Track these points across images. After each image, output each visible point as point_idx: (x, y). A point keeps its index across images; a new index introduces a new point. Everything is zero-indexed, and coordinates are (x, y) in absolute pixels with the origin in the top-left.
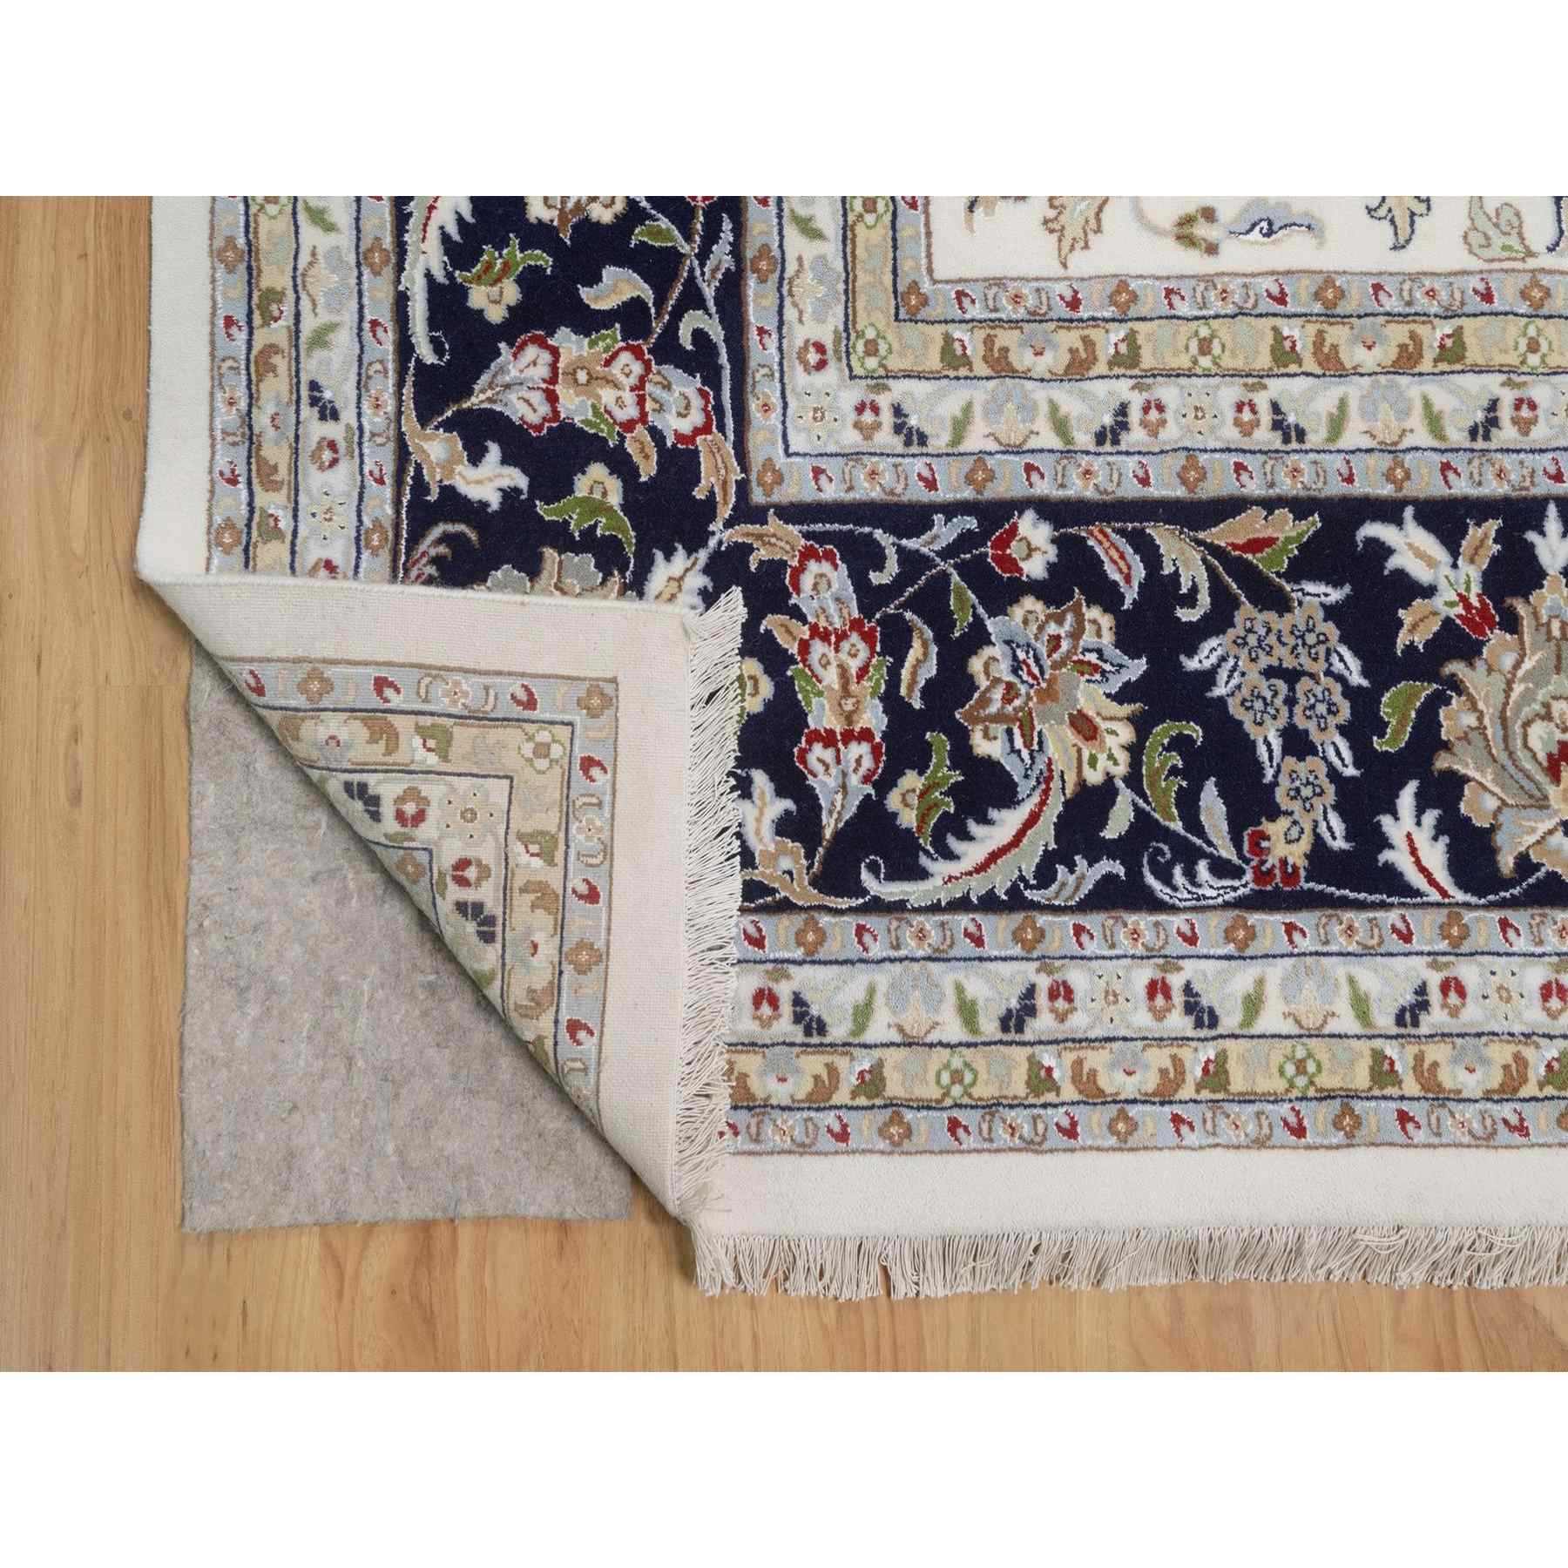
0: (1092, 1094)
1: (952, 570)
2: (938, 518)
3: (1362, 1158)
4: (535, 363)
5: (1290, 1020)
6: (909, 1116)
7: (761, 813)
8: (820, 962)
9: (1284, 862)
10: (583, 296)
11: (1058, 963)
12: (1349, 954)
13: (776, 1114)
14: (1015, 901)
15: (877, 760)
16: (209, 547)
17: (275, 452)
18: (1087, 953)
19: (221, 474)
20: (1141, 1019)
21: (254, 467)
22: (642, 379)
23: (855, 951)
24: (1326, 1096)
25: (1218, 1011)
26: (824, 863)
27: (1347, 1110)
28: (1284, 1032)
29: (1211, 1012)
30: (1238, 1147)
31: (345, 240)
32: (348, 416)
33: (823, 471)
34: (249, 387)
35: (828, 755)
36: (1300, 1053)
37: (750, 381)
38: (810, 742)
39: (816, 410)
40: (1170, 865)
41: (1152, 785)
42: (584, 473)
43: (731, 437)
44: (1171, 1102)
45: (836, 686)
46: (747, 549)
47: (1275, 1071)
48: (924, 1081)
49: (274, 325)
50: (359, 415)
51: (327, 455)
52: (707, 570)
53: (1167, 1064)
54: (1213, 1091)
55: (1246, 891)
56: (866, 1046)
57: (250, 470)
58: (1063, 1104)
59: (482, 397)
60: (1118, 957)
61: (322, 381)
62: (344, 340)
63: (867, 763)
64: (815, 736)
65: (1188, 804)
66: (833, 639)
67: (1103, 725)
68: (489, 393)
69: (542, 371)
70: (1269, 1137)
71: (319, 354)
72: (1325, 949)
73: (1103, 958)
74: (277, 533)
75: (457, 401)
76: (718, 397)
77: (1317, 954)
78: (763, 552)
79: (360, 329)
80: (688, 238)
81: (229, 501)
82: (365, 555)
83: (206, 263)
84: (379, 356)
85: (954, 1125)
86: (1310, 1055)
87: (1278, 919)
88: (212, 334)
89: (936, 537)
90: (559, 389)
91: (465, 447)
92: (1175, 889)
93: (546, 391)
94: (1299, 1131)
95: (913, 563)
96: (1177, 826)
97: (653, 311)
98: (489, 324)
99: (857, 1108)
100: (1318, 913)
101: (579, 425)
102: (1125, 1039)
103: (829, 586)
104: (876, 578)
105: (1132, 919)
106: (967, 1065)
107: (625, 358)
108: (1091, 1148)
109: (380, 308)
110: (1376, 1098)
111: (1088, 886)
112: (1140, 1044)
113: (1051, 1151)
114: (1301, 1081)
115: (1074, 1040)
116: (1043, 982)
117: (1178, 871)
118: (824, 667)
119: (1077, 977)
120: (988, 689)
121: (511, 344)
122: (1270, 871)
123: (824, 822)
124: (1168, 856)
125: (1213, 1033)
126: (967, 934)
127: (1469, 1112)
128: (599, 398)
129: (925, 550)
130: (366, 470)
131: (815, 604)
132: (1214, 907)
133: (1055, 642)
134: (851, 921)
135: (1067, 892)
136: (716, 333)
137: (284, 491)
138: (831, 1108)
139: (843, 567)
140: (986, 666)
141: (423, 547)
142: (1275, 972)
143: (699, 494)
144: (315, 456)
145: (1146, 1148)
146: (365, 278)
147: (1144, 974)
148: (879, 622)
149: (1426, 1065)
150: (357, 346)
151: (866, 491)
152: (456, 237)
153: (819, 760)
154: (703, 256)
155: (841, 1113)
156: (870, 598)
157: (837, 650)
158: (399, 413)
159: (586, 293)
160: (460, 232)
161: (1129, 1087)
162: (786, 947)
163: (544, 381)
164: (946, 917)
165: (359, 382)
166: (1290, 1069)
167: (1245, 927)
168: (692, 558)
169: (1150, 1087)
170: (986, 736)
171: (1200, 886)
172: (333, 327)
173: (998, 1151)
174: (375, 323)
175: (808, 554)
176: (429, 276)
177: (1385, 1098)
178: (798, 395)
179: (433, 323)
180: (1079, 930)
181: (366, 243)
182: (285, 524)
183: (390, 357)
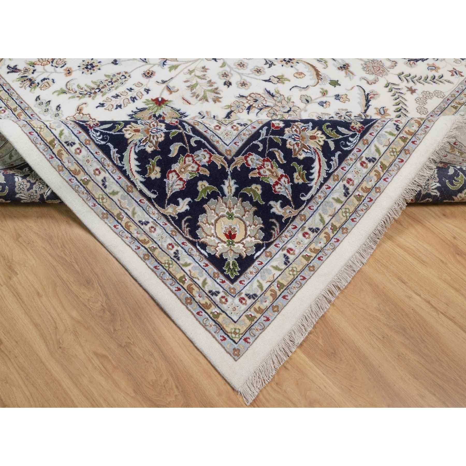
0: (368, 191)
1: (270, 136)
2: (260, 131)
3: (414, 154)
4: (173, 177)
5: (385, 147)
6: (344, 226)
7: (277, 208)
8: (308, 220)
9: (359, 127)
10: (170, 156)
11: (344, 177)
12: (382, 129)
13: (325, 248)
14: (329, 175)
15: (287, 178)
16: (144, 261)
17: (142, 237)
18: (347, 170)
19: (136, 249)
20: (365, 171)
21: (141, 243)
22: (193, 160)
23: (312, 212)
24: (401, 151)
25: (374, 157)
26: (294, 204)
27: (405, 150)
28: (386, 149)
29: (373, 158)
30: (397, 173)
31: (122, 192)
32: (150, 220)
33: (236, 142)
34: (128, 232)
35: (279, 186)
36: (391, 150)
37: (211, 140)
38: (274, 187)
39: (226, 134)
40: (346, 143)
41: (331, 135)
42: (198, 186)
43: (216, 153)
44: (381, 178)
45: (270, 173)
46: (236, 167)
47: (390, 156)
48: (342, 219)
49: (123, 219)
50: (152, 218)
51: (153, 230)
52: (232, 179)
53: (375, 173)
54: (385, 169)
55: (360, 135)
56: (327, 224)
57: (140, 244)
58: (366, 197)
59: (169, 193)
60: (352, 166)
61: (140, 220)
62: (138, 209)
63: (286, 180)
64: (274, 185)
65: (338, 132)
66: (262, 167)
67: (315, 134)
68: (170, 191)
69: (175, 176)
70: (399, 167)
71: (136, 216)
72: (378, 132)
73: (350, 168)
74: (155, 249)
75: (166, 198)
76: (208, 149)
77: (378, 133)
78: (238, 166)
79: (139, 204)
80: (180, 129)
81: (141, 251)
82: (175, 237)
83: (102, 221)
84: (146, 206)
85: (353, 220)
86: (392, 149)
87: (368, 134)
88: (113, 231)
89: (263, 134)
90: (181, 177)
91: (174, 205)
92: (350, 146)
93: (179, 179)
94: (402, 161)
95: (263, 141)
96: (341, 137)
97: (184, 146)
98: (159, 179)
99: (336, 234)
100: (371, 129)
101: (190, 179)
102: (365, 176)
103: (254, 159)
104: (260, 150)
105: (348, 158)
106: (346, 209)
107: (187, 159)
108: (376, 199)
109: (138, 197)
110: (407, 144)
111: (337, 160)
112: (368, 175)
113: (371, 206)
114: (395, 154)
115: (358, 186)
116: (345, 182)
117: (348, 143)
118: (265, 173)
119: (349, 176)
120: (294, 148)
121: (166, 178)
122: (359, 130)
123: (288, 197)
124: (344, 142)
125: (377, 161)
126: (327, 189)
127: (420, 132)
128: (189, 170)
129: (263, 137)
130: (162, 225)
131: (254, 164)
132: (358, 142)
133: (296, 131)
134: (307, 208)
135: (335, 165)
136: (198, 138)
137: (150, 241)
138: (332, 239)
139: (253, 154)
140: (290, 144)
141: (183, 227)
142: (376, 142)
143: (219, 168)
144: (151, 231)
145: (384, 189)
146: (131, 195)
147: (358, 164)
148: (267, 156)
149: (408, 132)
150: (141, 208)
151: (245, 138)
152: (140, 170)
153: (278, 189)
154: (185, 129)
155: (334, 237)
156: (262, 154)
157: (265, 168)
158: (159, 211)
159: (170, 155)
160: (140, 168)
161: (373, 183)
162: (301, 223)
163: (177, 178)
164: (321, 190)
165: (147, 213)
166: (392, 154)
167: (365, 140)
168: (228, 179)
169: (376, 179)
170: (300, 155)
171: (353, 142)
172: (134, 209)
173: (363, 216)
174: (140, 201)
175: (246, 158)
176: (141, 182)
177: (408, 143)
178: (221, 135)
179: (149, 189)
180: (342, 168)
181: (126, 189)
182: (155, 246)
183: (148, 203)
